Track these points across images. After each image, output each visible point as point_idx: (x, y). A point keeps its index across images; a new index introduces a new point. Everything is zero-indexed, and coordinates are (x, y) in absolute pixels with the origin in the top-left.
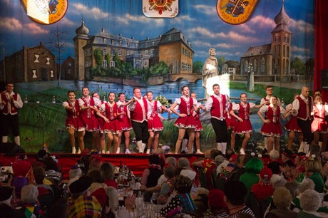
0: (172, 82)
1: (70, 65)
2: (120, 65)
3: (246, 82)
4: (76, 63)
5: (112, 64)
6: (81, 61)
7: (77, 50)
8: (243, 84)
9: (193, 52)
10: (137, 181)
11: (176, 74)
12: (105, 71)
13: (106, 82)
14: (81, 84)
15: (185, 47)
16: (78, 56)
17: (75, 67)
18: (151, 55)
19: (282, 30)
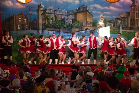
0: (83, 30)
1: (35, 22)
2: (59, 22)
3: (118, 30)
4: (38, 22)
5: (55, 22)
6: (40, 21)
7: (38, 16)
8: (117, 31)
9: (93, 16)
10: (66, 77)
11: (85, 26)
12: (51, 25)
13: (52, 31)
14: (40, 31)
15: (89, 14)
16: (39, 18)
17: (38, 23)
18: (73, 18)
19: (135, 5)
